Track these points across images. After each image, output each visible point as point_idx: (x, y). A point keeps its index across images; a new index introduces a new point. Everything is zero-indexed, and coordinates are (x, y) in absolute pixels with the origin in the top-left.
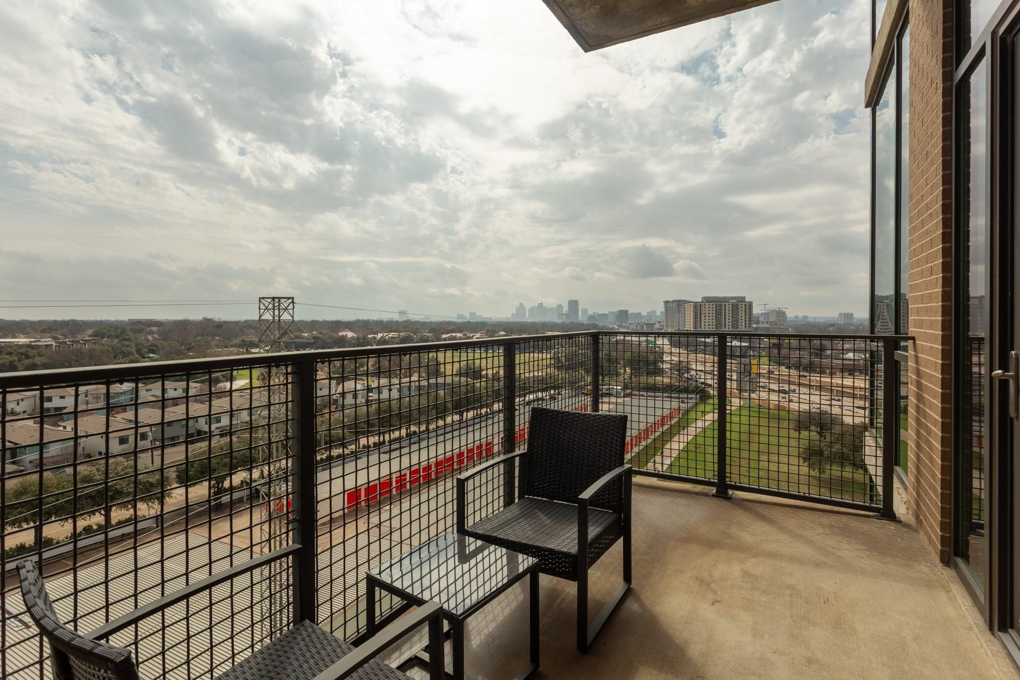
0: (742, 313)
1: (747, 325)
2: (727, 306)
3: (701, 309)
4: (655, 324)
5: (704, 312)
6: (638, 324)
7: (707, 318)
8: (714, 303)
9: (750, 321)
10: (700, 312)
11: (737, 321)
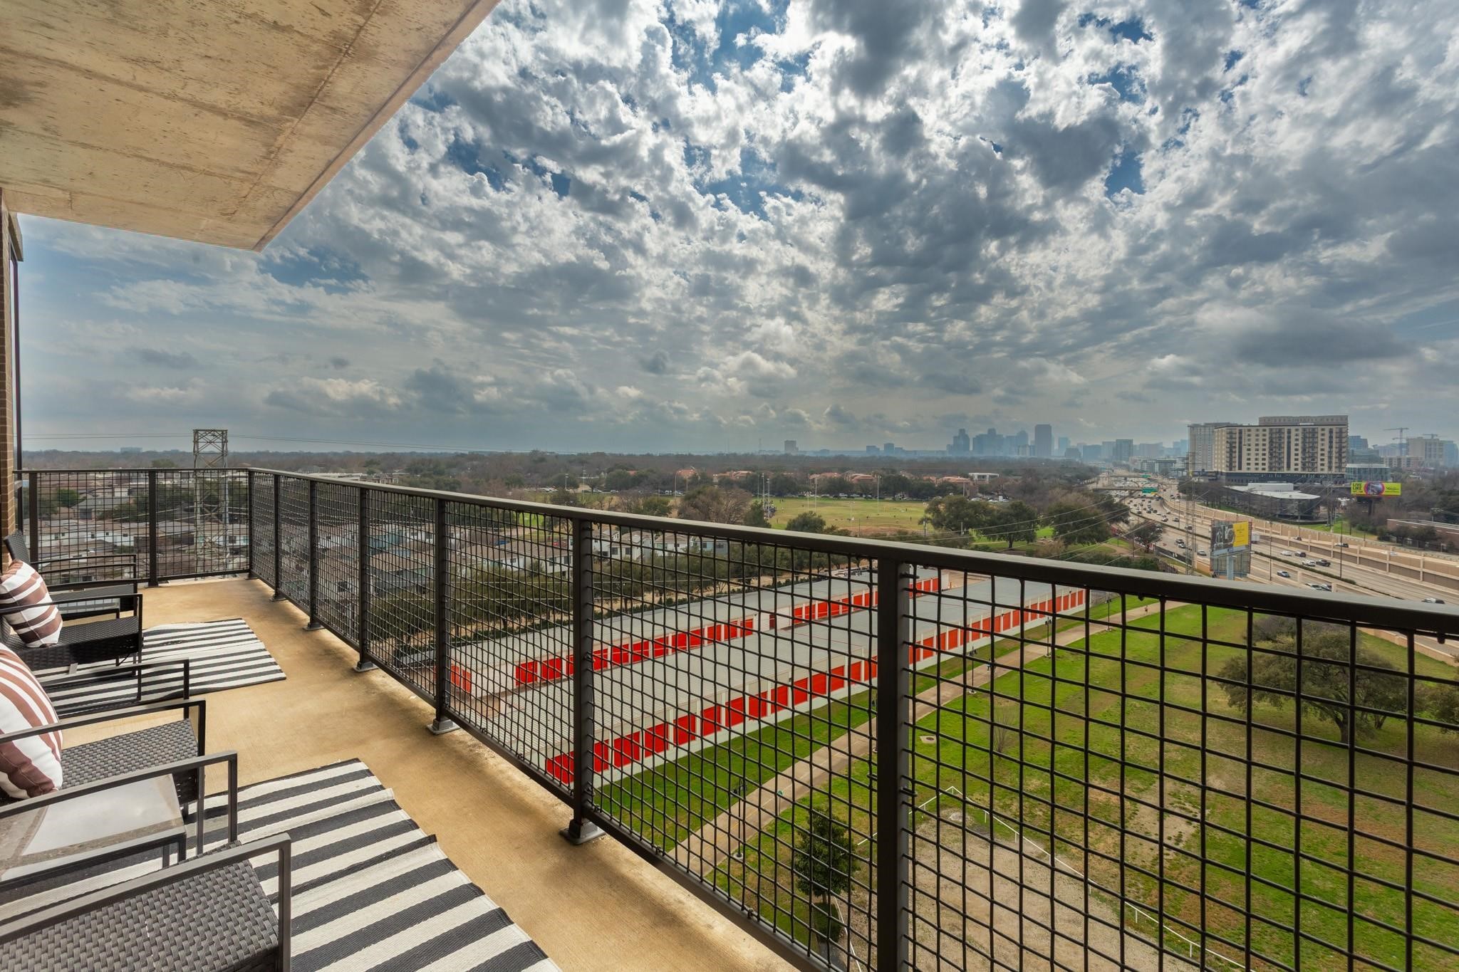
0: (1323, 445)
1: (1334, 465)
2: (1293, 433)
3: (1240, 438)
4: (1175, 462)
5: (1247, 443)
6: (1145, 461)
7: (1253, 452)
8: (1267, 428)
9: (1340, 458)
10: (1240, 443)
11: (1313, 458)
